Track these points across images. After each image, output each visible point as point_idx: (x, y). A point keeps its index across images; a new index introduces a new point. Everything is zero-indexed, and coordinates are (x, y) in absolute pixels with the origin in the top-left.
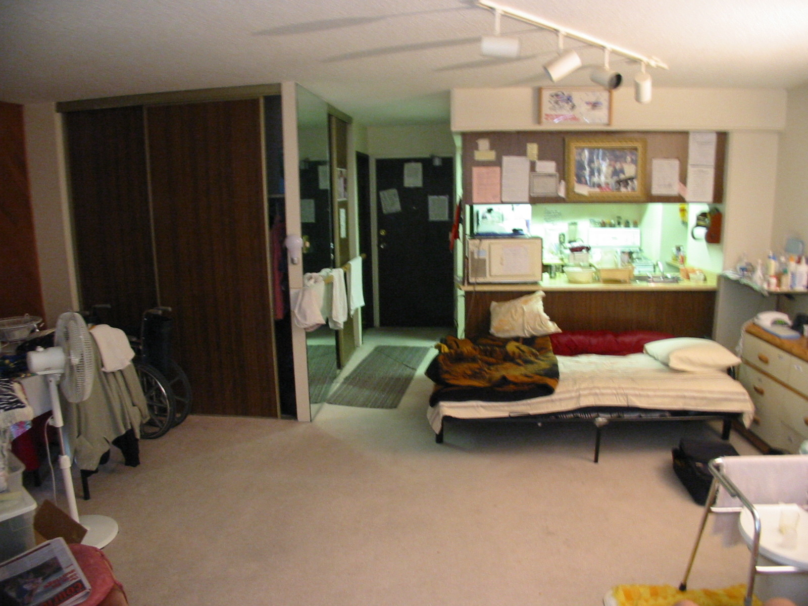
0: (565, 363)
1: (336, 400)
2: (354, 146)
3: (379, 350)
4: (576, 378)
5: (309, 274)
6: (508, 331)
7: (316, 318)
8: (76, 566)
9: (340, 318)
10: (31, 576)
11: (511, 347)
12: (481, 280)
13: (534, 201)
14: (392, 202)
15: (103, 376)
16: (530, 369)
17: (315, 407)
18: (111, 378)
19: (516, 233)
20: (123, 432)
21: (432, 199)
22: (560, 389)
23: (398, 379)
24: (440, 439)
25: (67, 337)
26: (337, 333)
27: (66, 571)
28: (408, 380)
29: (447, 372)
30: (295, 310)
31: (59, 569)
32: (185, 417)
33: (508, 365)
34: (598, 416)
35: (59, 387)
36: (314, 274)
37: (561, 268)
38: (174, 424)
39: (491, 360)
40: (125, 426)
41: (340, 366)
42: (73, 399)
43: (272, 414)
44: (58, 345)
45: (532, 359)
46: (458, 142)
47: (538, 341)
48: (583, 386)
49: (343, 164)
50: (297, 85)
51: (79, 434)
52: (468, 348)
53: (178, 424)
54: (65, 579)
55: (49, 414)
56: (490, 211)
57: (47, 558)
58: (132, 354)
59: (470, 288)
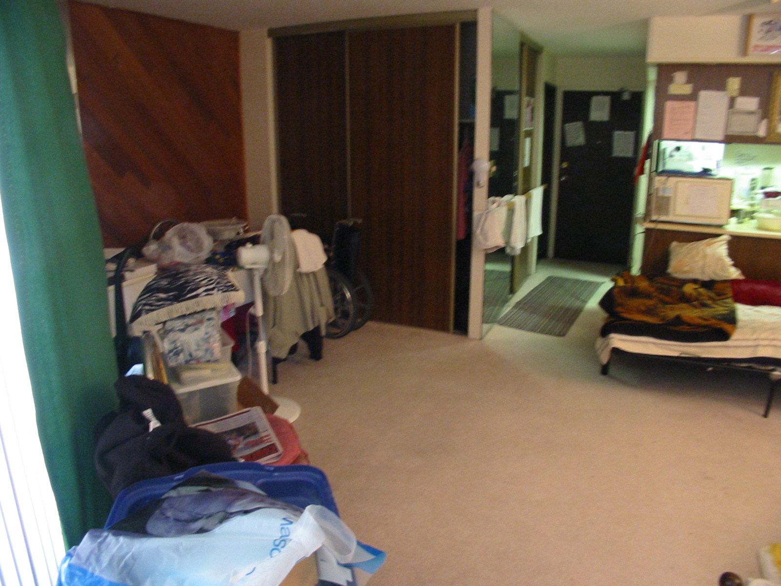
0: (744, 312)
1: (505, 322)
2: (543, 76)
3: (550, 280)
4: (755, 328)
5: (492, 198)
6: (685, 272)
7: (496, 240)
8: (270, 431)
9: (518, 244)
10: (234, 434)
11: (688, 289)
12: (663, 218)
13: (729, 140)
14: (576, 135)
15: (299, 276)
16: (706, 312)
17: (486, 326)
18: (305, 278)
19: (706, 173)
20: (311, 328)
21: (618, 134)
22: (737, 336)
23: (567, 310)
24: (605, 370)
25: (272, 236)
26: (512, 259)
27: (264, 434)
28: (578, 312)
29: (620, 305)
30: (477, 232)
31: (256, 432)
32: (365, 323)
33: (683, 305)
34: (773, 370)
35: (262, 280)
36: (497, 199)
37: (750, 215)
38: (355, 327)
39: (667, 299)
40: (314, 322)
41: (512, 291)
42: (272, 293)
43: (444, 328)
44: (263, 243)
45: (709, 302)
46: (652, 75)
47: (717, 286)
48: (763, 336)
49: (531, 93)
50: (493, 11)
51: (274, 325)
52: (644, 285)
53: (358, 328)
54: (261, 441)
55: (252, 304)
56: (678, 149)
57: (247, 422)
58: (323, 259)
59: (651, 226)
